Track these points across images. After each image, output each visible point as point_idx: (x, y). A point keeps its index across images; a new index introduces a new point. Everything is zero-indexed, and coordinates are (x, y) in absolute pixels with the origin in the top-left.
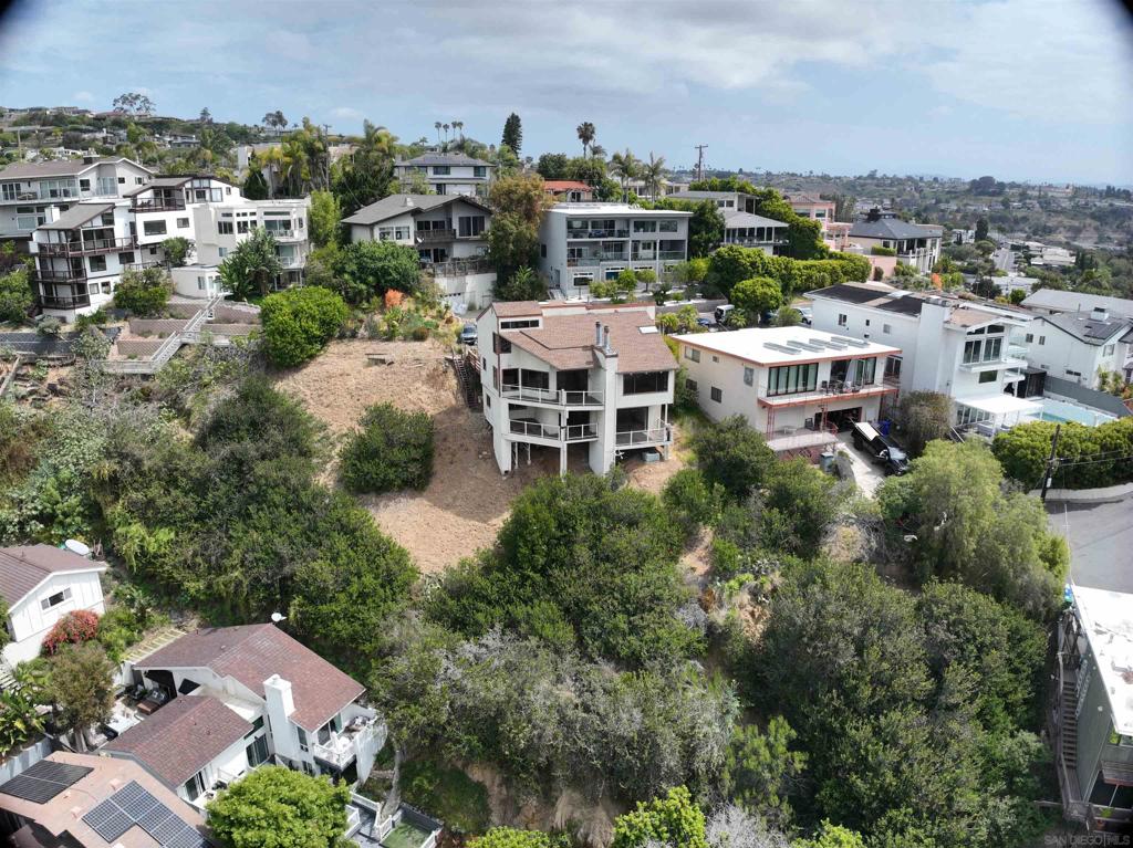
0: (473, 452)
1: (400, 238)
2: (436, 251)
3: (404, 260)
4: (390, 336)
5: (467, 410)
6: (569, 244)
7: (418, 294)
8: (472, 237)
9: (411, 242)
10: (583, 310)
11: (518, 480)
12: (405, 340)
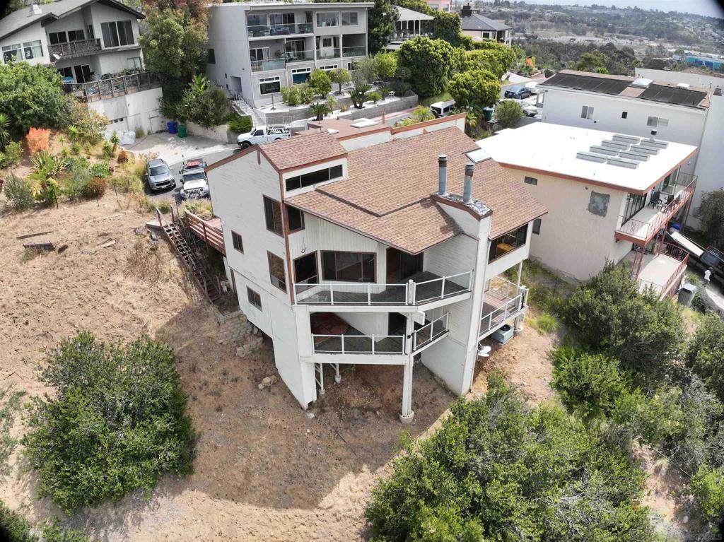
0: (246, 383)
1: (31, 57)
2: (77, 68)
3: (43, 84)
4: (48, 201)
5: (212, 309)
6: (251, 43)
7: (72, 129)
8: (121, 47)
9: (46, 60)
10: (386, 136)
11: (335, 416)
12: (71, 201)
